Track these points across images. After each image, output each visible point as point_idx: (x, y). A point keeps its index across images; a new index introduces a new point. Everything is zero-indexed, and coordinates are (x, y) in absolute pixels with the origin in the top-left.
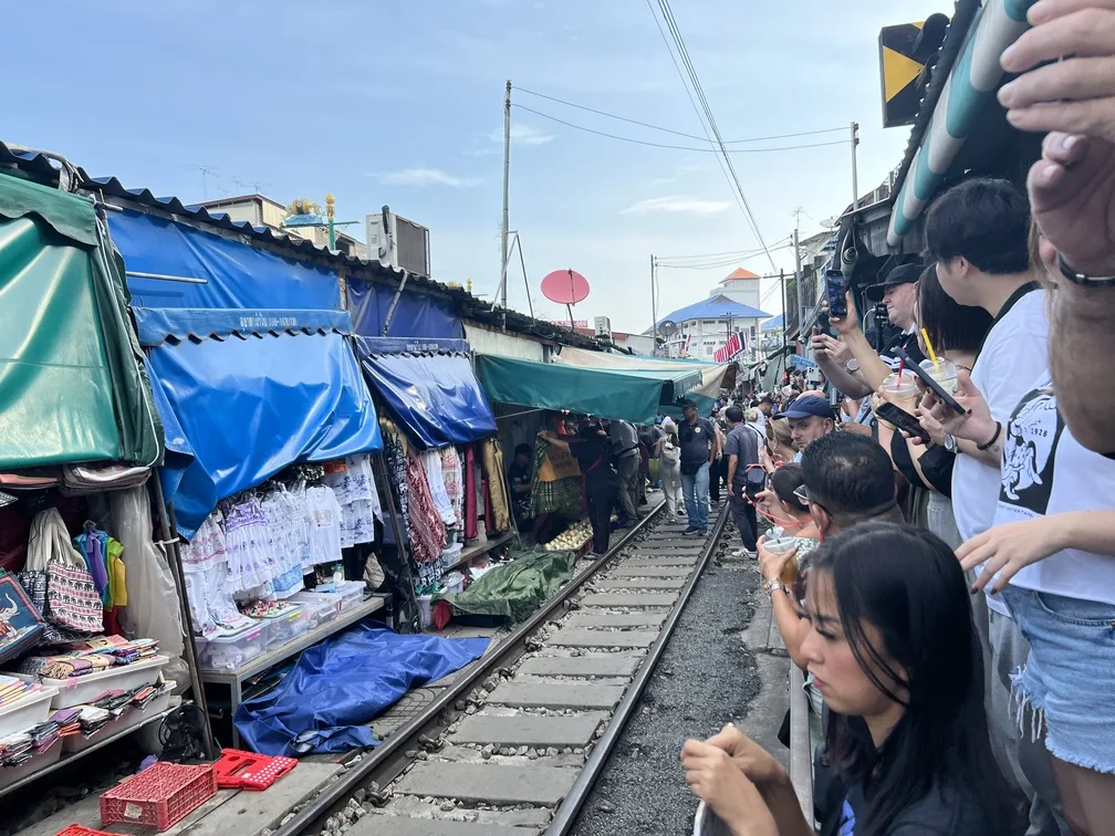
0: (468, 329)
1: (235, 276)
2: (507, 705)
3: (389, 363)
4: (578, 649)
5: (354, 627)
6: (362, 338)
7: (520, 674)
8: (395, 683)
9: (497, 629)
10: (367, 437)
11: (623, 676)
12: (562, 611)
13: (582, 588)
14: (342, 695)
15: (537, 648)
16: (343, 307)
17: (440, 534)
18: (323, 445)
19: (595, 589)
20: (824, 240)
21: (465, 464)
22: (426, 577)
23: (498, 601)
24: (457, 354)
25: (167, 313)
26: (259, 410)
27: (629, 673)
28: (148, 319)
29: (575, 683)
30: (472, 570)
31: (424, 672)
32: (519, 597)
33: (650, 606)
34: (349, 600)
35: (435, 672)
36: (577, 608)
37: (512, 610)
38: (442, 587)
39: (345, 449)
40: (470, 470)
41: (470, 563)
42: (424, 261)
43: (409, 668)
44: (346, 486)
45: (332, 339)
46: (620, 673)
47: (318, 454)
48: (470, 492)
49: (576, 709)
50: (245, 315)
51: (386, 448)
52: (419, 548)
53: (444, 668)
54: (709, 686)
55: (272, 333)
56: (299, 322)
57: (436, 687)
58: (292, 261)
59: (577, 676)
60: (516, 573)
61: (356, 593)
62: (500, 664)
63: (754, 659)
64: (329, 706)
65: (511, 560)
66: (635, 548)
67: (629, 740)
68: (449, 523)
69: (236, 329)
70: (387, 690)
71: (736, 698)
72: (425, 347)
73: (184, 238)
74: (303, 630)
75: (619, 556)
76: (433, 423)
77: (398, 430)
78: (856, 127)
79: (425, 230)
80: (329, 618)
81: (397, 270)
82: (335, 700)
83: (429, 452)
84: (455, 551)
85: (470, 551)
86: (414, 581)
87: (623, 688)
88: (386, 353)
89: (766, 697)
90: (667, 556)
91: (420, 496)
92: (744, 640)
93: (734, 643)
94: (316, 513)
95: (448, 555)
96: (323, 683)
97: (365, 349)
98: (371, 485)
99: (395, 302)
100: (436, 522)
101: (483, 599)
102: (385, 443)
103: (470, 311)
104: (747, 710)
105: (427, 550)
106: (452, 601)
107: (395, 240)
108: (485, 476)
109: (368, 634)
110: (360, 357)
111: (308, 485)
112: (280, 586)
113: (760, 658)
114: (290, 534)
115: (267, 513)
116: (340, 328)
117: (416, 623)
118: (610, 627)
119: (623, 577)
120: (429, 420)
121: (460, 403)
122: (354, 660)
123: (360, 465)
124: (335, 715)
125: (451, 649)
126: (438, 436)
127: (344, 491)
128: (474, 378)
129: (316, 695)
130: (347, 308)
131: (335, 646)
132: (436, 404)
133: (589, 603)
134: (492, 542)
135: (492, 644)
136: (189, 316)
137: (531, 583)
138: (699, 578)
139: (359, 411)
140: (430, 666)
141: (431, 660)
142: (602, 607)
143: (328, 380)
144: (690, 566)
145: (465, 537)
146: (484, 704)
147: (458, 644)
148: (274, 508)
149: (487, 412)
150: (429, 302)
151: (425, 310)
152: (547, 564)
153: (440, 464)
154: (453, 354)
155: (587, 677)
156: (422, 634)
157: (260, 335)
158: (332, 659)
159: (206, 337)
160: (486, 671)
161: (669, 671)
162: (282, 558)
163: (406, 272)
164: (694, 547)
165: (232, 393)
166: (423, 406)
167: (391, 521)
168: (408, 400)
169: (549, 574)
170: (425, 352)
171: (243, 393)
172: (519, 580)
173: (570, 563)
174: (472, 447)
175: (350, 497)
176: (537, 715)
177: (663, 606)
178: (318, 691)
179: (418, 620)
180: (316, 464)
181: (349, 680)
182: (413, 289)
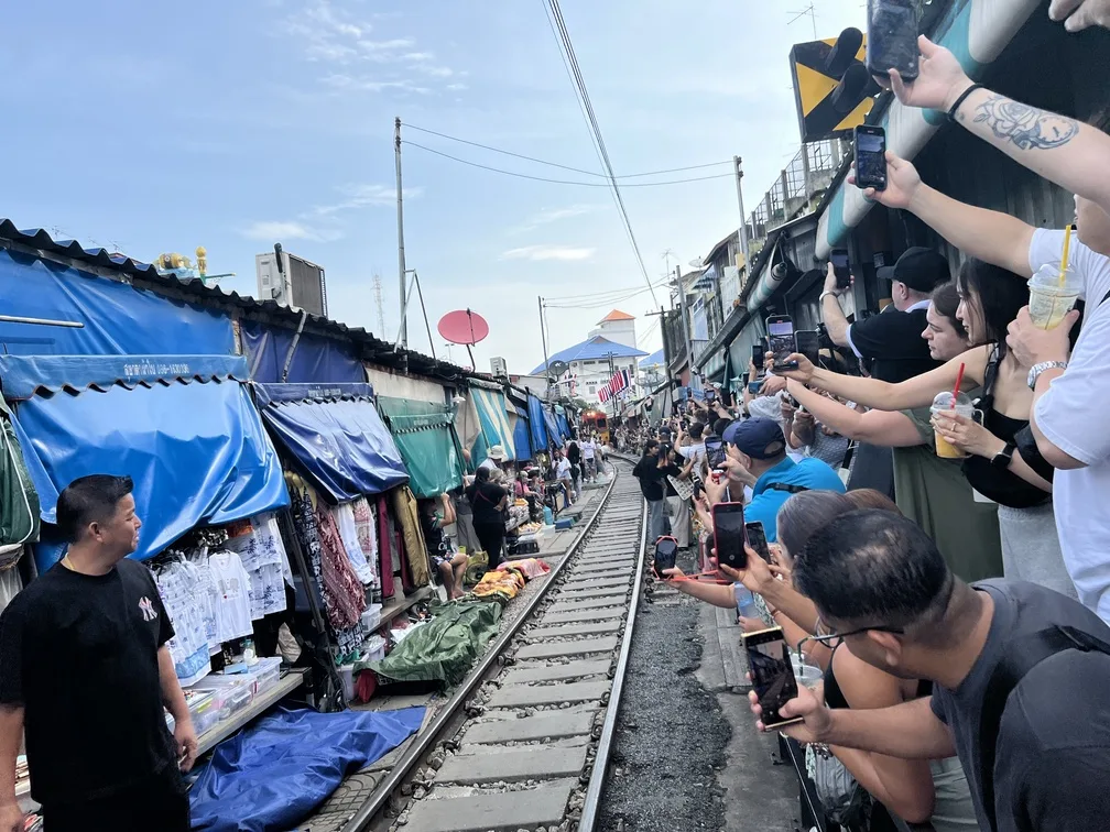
0: (370, 372)
1: (114, 318)
2: (459, 783)
3: (290, 411)
4: (525, 709)
5: (272, 711)
6: (260, 385)
7: (465, 743)
8: (328, 772)
9: (430, 695)
10: (274, 493)
11: (581, 735)
12: (497, 670)
13: (514, 641)
14: (268, 795)
15: (479, 713)
16: (238, 350)
17: (358, 596)
18: (225, 506)
19: (527, 640)
20: (694, 279)
21: (377, 517)
22: (346, 645)
23: (429, 664)
24: (361, 399)
25: (37, 361)
26: (151, 470)
27: (587, 731)
28: (13, 368)
29: (529, 748)
30: (394, 632)
31: (358, 755)
32: (452, 657)
33: (590, 653)
34: (263, 680)
35: (370, 755)
36: (512, 663)
37: (446, 673)
38: (363, 654)
39: (250, 507)
40: (383, 523)
41: (390, 624)
42: (320, 302)
43: (342, 752)
44: (252, 550)
45: (229, 388)
46: (577, 731)
47: (221, 516)
48: (384, 547)
49: (538, 778)
50: (130, 362)
51: (293, 504)
52: (336, 613)
53: (380, 747)
54: (679, 737)
55: (161, 381)
56: (190, 369)
57: (373, 771)
58: (179, 303)
59: (530, 740)
60: (443, 630)
61: (271, 672)
62: (444, 738)
63: (716, 700)
64: (255, 810)
65: (434, 617)
66: (559, 592)
67: (610, 810)
68: (367, 582)
69: (120, 378)
70: (319, 782)
71: (710, 747)
72: (327, 393)
73: (55, 277)
74: (214, 721)
75: (544, 602)
76: (343, 473)
77: (306, 484)
78: (739, 161)
79: (320, 270)
80: (242, 704)
81: (295, 310)
82: (259, 804)
83: (340, 506)
84: (375, 614)
85: (390, 610)
86: (333, 651)
87: (585, 747)
88: (286, 400)
89: (740, 741)
90: (594, 597)
91: (334, 555)
92: (700, 680)
93: (691, 685)
94: (221, 582)
95: (367, 618)
96: (243, 782)
97: (263, 395)
98: (279, 546)
99: (294, 345)
100: (354, 582)
101: (411, 664)
102: (292, 498)
103: (372, 353)
104: (725, 759)
105: (345, 615)
106: (377, 669)
107: (289, 280)
108: (399, 528)
109: (288, 717)
110: (260, 406)
111: (210, 553)
112: (184, 671)
113: (722, 698)
114: (193, 610)
115: (166, 588)
116: (238, 374)
117: (339, 699)
118: (552, 680)
119: (554, 624)
120: (338, 470)
121: (368, 451)
122: (276, 750)
123: (266, 524)
124: (264, 821)
125: (385, 725)
126: (349, 487)
127: (251, 555)
128: (382, 424)
129: (235, 797)
130: (242, 353)
131: (251, 735)
132: (344, 453)
133: (524, 656)
134: (411, 600)
135: (430, 713)
136: (63, 364)
137: (461, 641)
138: (636, 619)
139: (262, 465)
140: (364, 748)
141: (365, 740)
142: (539, 659)
143: (228, 433)
144: (621, 605)
145: (382, 597)
146: (433, 785)
147: (390, 717)
148: (173, 582)
149: (398, 459)
150: (328, 345)
151: (324, 354)
152: (474, 618)
153: (352, 518)
154: (357, 399)
155: (542, 740)
156: (347, 711)
157: (148, 384)
158: (250, 751)
159: (85, 388)
160: (430, 746)
161: (632, 724)
162: (185, 639)
163: (305, 313)
164: (619, 585)
165: (120, 451)
166: (331, 455)
167: (304, 585)
168: (314, 450)
169: (477, 629)
170: (328, 397)
171: (132, 450)
172: (448, 638)
173: (497, 615)
174: (384, 497)
175: (258, 562)
176: (495, 791)
177: (606, 652)
178: (237, 793)
179: (342, 696)
180: (218, 527)
181: (273, 776)
182: (312, 331)
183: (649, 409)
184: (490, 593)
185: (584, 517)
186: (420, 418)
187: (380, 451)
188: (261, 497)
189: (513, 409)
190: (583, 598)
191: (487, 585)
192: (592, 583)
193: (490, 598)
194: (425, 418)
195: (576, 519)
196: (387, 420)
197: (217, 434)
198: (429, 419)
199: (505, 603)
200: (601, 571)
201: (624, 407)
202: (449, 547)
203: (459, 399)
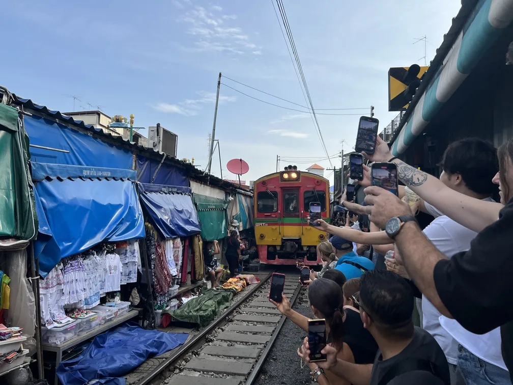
0: (192, 183)
1: (83, 150)
2: (195, 370)
3: (153, 196)
4: (231, 343)
5: (122, 325)
6: (141, 184)
7: (202, 354)
8: (140, 355)
9: (192, 329)
10: (139, 231)
11: (252, 358)
12: (224, 323)
13: (235, 311)
14: (113, 361)
15: (211, 341)
16: (133, 168)
17: (169, 280)
18: (117, 234)
19: (241, 312)
21: (184, 247)
22: (160, 301)
23: (194, 316)
24: (185, 194)
25: (47, 165)
26: (87, 215)
27: (255, 357)
28: (37, 168)
29: (228, 360)
30: (183, 299)
31: (155, 350)
32: (204, 314)
33: (267, 322)
34: (121, 311)
35: (160, 351)
36: (232, 321)
37: (201, 321)
38: (167, 306)
39: (127, 236)
40: (186, 250)
41: (182, 295)
42: (173, 150)
43: (148, 348)
44: (126, 254)
45: (127, 184)
46: (251, 356)
47: (114, 238)
48: (185, 260)
49: (228, 374)
50: (86, 169)
51: (147, 237)
52: (158, 286)
53: (165, 348)
55: (98, 178)
56: (111, 174)
57: (160, 358)
58: (111, 145)
59: (230, 356)
60: (204, 301)
61: (125, 308)
62: (194, 348)
64: (106, 366)
65: (202, 295)
66: (261, 292)
68: (174, 275)
69: (81, 175)
70: (136, 359)
72: (170, 190)
73: (61, 131)
74: (97, 325)
75: (253, 296)
76: (171, 226)
77: (153, 228)
78: (373, 108)
79: (176, 136)
80: (111, 320)
81: (161, 153)
82: (108, 363)
83: (167, 240)
84: (175, 289)
85: (183, 289)
86: (154, 303)
87: (252, 364)
88: (151, 191)
91: (161, 261)
94: (110, 266)
95: (171, 290)
96: (104, 353)
97: (142, 189)
98: (137, 254)
99: (159, 168)
100: (168, 274)
101: (187, 314)
102: (147, 234)
103: (193, 175)
105: (162, 288)
106: (172, 314)
107: (161, 139)
108: (193, 253)
109: (129, 329)
110: (139, 192)
111: (107, 253)
112: (88, 302)
114: (96, 277)
115: (86, 266)
116: (132, 178)
117: (153, 324)
118: (247, 332)
119: (254, 307)
120: (169, 224)
121: (184, 217)
122: (121, 342)
123: (134, 245)
124: (109, 371)
125: (169, 339)
126: (173, 232)
127: (125, 256)
128: (193, 206)
129: (100, 359)
130: (135, 169)
131: (112, 334)
132: (173, 218)
133: (238, 319)
134: (193, 285)
135: (190, 337)
136: (58, 168)
137: (210, 307)
139: (136, 218)
140: (158, 347)
141: (159, 344)
142: (244, 321)
143: (123, 203)
145: (181, 282)
146: (183, 369)
147: (173, 336)
148: (89, 263)
149: (197, 222)
150: (174, 169)
151: (172, 173)
152: (219, 298)
153: (172, 246)
154: (183, 194)
155: (235, 357)
156: (155, 330)
157: (92, 179)
158: (110, 341)
159: (65, 178)
160: (186, 352)
161: (275, 358)
162: (91, 289)
163: (165, 154)
165: (75, 206)
166: (167, 218)
167: (146, 272)
168: (159, 214)
169: (219, 303)
170: (170, 192)
171: (81, 206)
172: (205, 305)
173: (230, 298)
174: (188, 239)
175: (127, 260)
176: (209, 376)
177: (274, 323)
178: (101, 357)
180: (112, 243)
181: (117, 352)
182: (168, 162)
184: (230, 287)
186: (212, 205)
187: (190, 218)
188: (133, 232)
191: (229, 284)
193: (229, 290)
194: (214, 205)
196: (196, 205)
197: (118, 203)
198: (215, 205)
199: (235, 293)
202: (216, 264)
203: (231, 198)
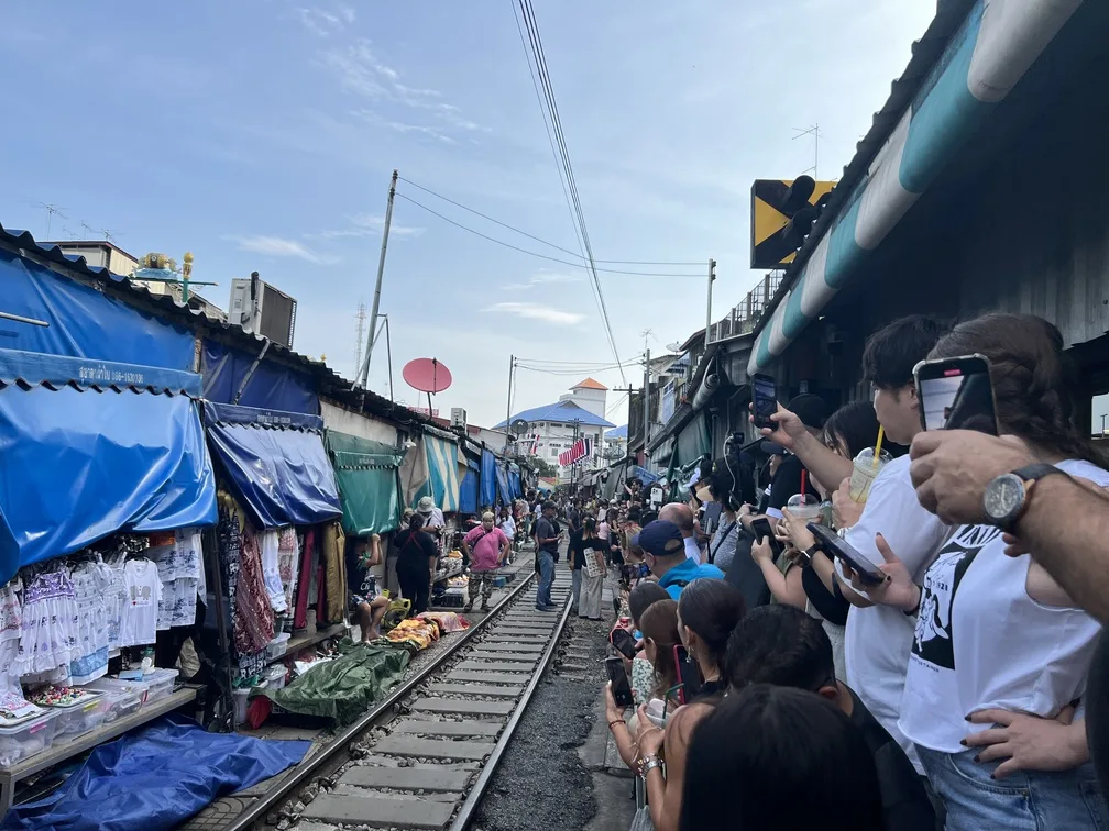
0: (324, 406)
1: (80, 323)
2: (325, 821)
3: (238, 434)
4: (406, 759)
5: (158, 722)
6: (211, 404)
7: (342, 785)
8: (199, 790)
9: (319, 731)
10: (203, 510)
11: (454, 791)
12: (390, 716)
13: (414, 691)
14: (135, 802)
15: (362, 756)
16: (195, 368)
17: (269, 622)
18: (152, 515)
19: (427, 692)
20: (668, 362)
21: (303, 548)
22: (246, 669)
23: (324, 700)
24: (309, 430)
26: (86, 469)
27: (460, 788)
29: (401, 797)
30: (298, 663)
31: (233, 778)
32: (347, 697)
33: (485, 714)
34: (156, 691)
35: (247, 778)
36: (407, 712)
37: (338, 711)
38: (262, 680)
39: (175, 521)
40: (307, 555)
41: (296, 655)
42: (286, 332)
43: (217, 773)
44: (171, 562)
45: (180, 403)
46: (452, 788)
47: (146, 524)
48: (304, 577)
50: (86, 365)
51: (221, 523)
52: (243, 636)
53: (256, 774)
54: (545, 807)
55: (113, 387)
56: (144, 379)
57: (245, 796)
58: (147, 315)
59: (404, 789)
60: (346, 670)
61: (165, 683)
62: (322, 774)
63: (591, 778)
64: (119, 815)
65: (341, 655)
66: (472, 650)
68: (280, 610)
69: (73, 379)
70: (188, 798)
72: (276, 420)
73: (30, 276)
74: (98, 722)
75: (454, 657)
76: (275, 500)
77: (236, 504)
78: (713, 264)
79: (293, 301)
80: (130, 710)
81: (259, 337)
82: (125, 809)
83: (267, 532)
84: (282, 643)
85: (298, 642)
86: (233, 672)
87: (454, 805)
88: (233, 422)
89: (602, 820)
90: (504, 660)
91: (251, 578)
92: (580, 757)
93: (570, 760)
94: (133, 588)
95: (273, 645)
96: (112, 788)
97: (213, 416)
98: (198, 562)
99: (252, 370)
100: (266, 608)
101: (307, 697)
102: (221, 517)
103: (329, 388)
105: (251, 639)
106: (272, 697)
107: (260, 307)
108: (323, 561)
109: (173, 731)
110: (206, 423)
111: (127, 559)
112: (79, 670)
113: (596, 777)
114: (99, 611)
115: (77, 586)
116: (189, 390)
117: (229, 720)
118: (441, 735)
119: (457, 681)
120: (271, 497)
121: (306, 482)
122: (154, 761)
123: (190, 539)
125: (266, 751)
126: (279, 515)
127: (168, 566)
128: (324, 458)
129: (103, 801)
130: (199, 370)
131: (133, 742)
132: (281, 481)
133: (421, 708)
134: (322, 634)
135: (314, 748)
136: (21, 359)
137: (361, 682)
138: (536, 687)
139: (197, 481)
140: (241, 772)
141: (243, 765)
142: (435, 712)
143: (169, 445)
144: (528, 672)
145: (293, 627)
146: (299, 818)
147: (275, 747)
148: (86, 581)
149: (334, 494)
150: (287, 374)
151: (282, 381)
152: (380, 662)
153: (277, 544)
154: (305, 430)
155: (415, 791)
156: (234, 734)
157: (100, 388)
158: (127, 758)
159: (37, 384)
160: (305, 780)
161: (503, 789)
162: (86, 638)
163: (268, 341)
164: (531, 652)
165: (58, 448)
166: (267, 481)
167: (216, 604)
168: (251, 473)
169: (380, 674)
170: (277, 425)
171: (70, 449)
172: (349, 678)
173: (404, 663)
174: (313, 529)
175: (174, 574)
177: (499, 715)
178: (106, 796)
179: (232, 717)
180: (141, 535)
181: (145, 785)
182: (274, 359)
183: (604, 480)
184: (403, 640)
185: (518, 579)
186: (367, 457)
187: (318, 484)
188: (189, 512)
189: (464, 461)
190: (493, 660)
191: (401, 632)
192: (507, 646)
193: (402, 645)
194: (372, 458)
195: (508, 580)
196: (331, 455)
197: (157, 445)
198: (376, 459)
199: (416, 652)
200: (518, 635)
201: (582, 474)
202: (372, 588)
203: (410, 444)
